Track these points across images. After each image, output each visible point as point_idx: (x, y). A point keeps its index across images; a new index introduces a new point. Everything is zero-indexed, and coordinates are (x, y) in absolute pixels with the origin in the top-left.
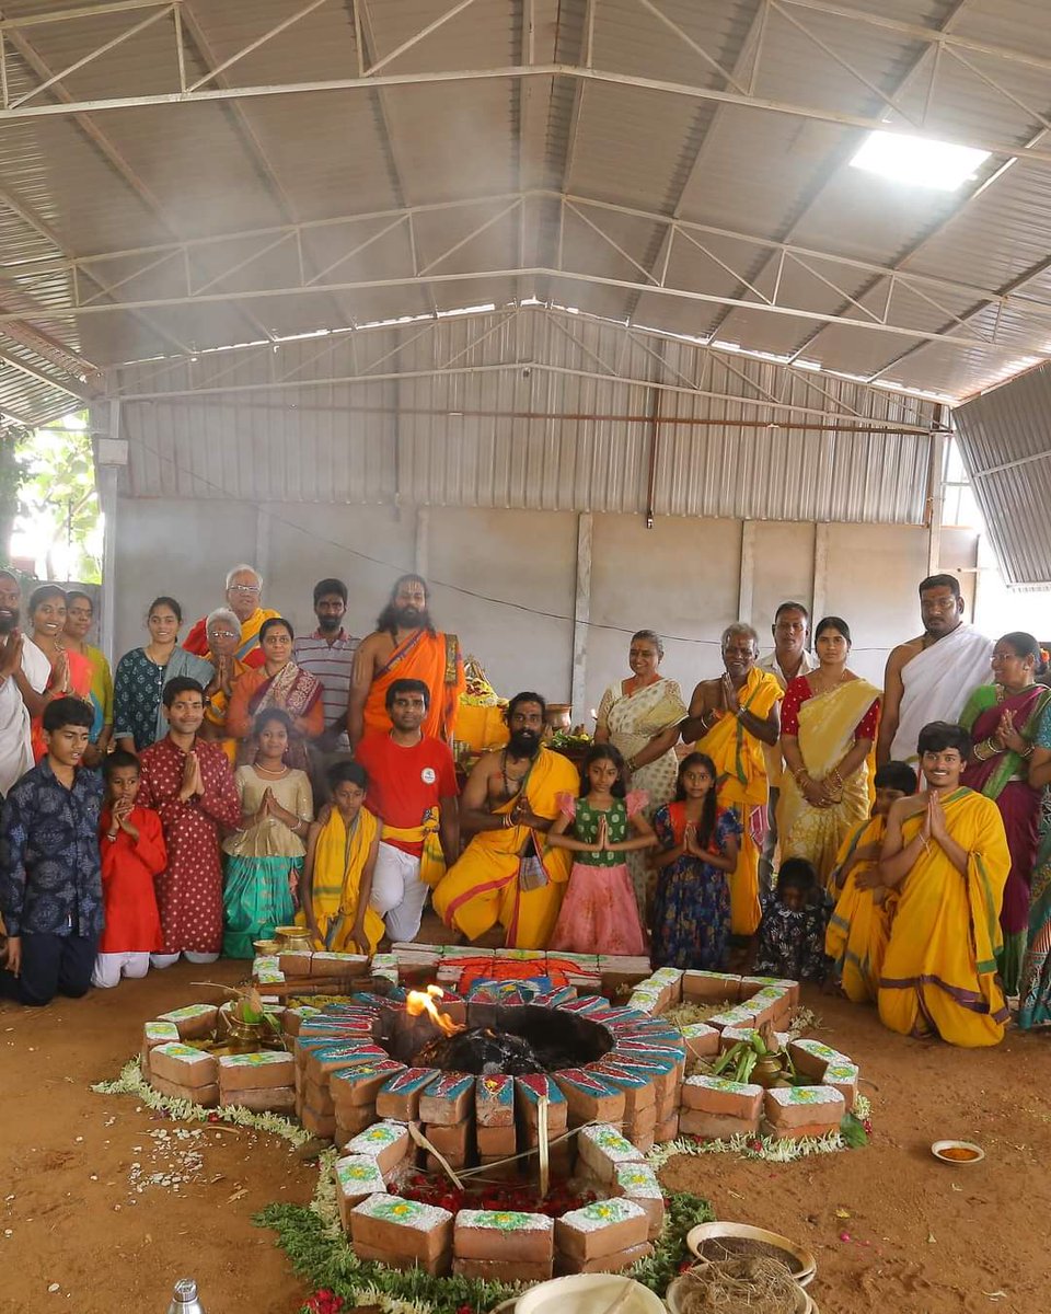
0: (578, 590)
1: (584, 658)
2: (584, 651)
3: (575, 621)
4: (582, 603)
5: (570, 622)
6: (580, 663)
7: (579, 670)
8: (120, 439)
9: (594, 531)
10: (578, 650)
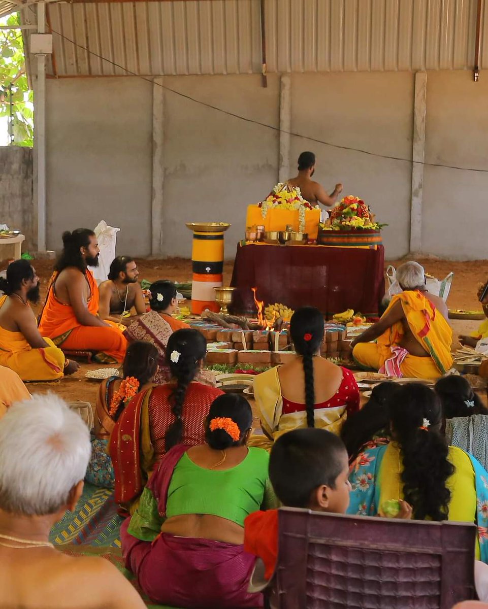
0: (415, 136)
1: (421, 193)
2: (420, 186)
3: (412, 161)
4: (419, 146)
5: (408, 164)
6: (417, 195)
7: (416, 201)
8: (46, 33)
9: (428, 87)
10: (416, 186)
